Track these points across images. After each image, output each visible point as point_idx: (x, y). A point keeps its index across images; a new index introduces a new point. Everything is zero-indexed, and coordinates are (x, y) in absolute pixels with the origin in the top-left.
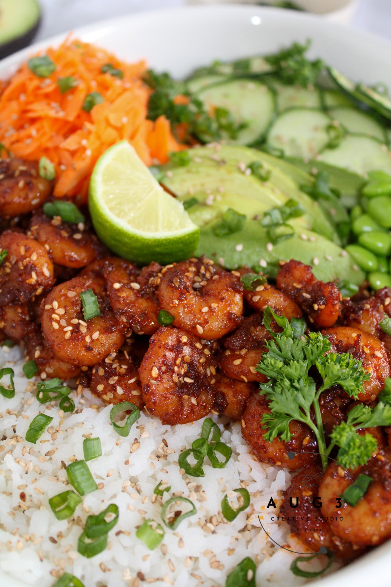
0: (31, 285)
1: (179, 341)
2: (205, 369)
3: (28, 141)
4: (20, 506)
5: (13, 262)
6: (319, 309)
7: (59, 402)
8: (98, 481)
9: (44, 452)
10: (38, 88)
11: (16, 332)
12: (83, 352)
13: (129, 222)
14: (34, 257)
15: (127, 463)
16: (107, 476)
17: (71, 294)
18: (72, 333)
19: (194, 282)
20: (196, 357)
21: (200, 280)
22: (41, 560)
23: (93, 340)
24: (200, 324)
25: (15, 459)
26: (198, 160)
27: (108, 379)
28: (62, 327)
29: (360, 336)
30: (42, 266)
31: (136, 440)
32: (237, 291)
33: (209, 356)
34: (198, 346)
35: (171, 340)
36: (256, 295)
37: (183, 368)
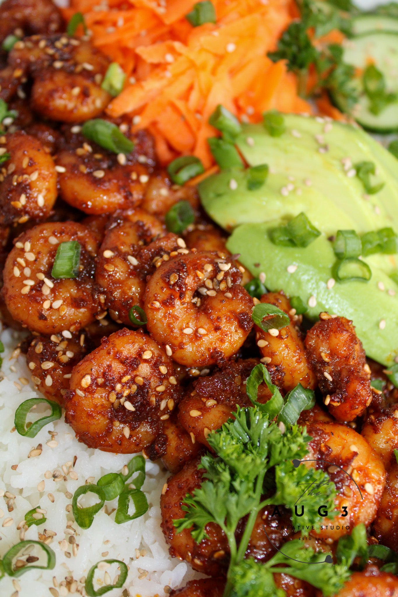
0: (15, 208)
1: (139, 354)
2: (159, 401)
3: (111, 29)
5: (10, 172)
12: (36, 318)
14: (34, 176)
15: (14, 467)
17: (53, 240)
18: (31, 289)
19: (202, 286)
20: (153, 382)
21: (211, 287)
23: (51, 309)
26: (296, 133)
27: (42, 361)
28: (23, 277)
29: (355, 454)
30: (40, 191)
31: (40, 445)
32: (241, 326)
33: (172, 385)
34: (163, 369)
35: (129, 350)
36: (265, 340)
37: (130, 388)
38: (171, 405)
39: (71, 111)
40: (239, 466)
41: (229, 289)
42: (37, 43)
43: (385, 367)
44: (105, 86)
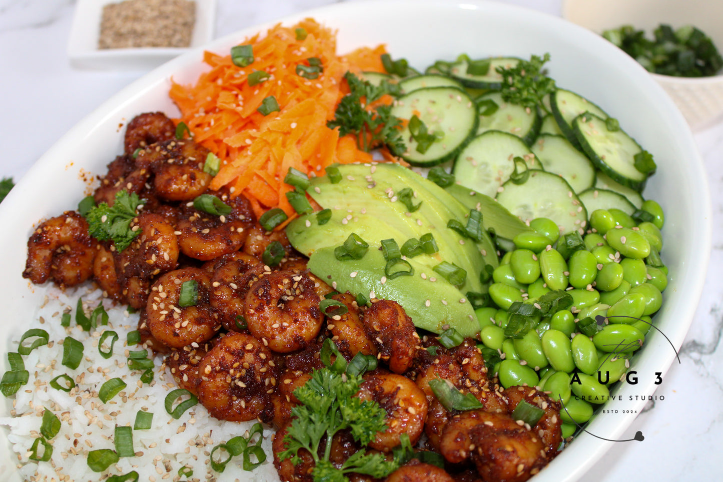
0: (149, 265)
1: (243, 347)
2: (264, 379)
3: (207, 129)
4: (71, 451)
5: (143, 241)
7: (143, 372)
8: (136, 449)
9: (110, 412)
10: (232, 77)
11: (134, 302)
12: (170, 336)
14: (159, 241)
15: (167, 441)
16: (150, 447)
17: (177, 281)
18: (166, 317)
20: (257, 365)
21: (290, 294)
23: (181, 327)
24: (267, 338)
25: (85, 411)
26: (350, 177)
27: (180, 365)
28: (160, 309)
29: (399, 388)
30: (165, 250)
31: (185, 424)
32: (313, 317)
33: (272, 367)
34: (263, 356)
35: (236, 344)
36: (332, 324)
37: (240, 371)
38: (273, 381)
39: (184, 192)
41: (302, 293)
42: (154, 148)
43: (437, 335)
44: (206, 170)
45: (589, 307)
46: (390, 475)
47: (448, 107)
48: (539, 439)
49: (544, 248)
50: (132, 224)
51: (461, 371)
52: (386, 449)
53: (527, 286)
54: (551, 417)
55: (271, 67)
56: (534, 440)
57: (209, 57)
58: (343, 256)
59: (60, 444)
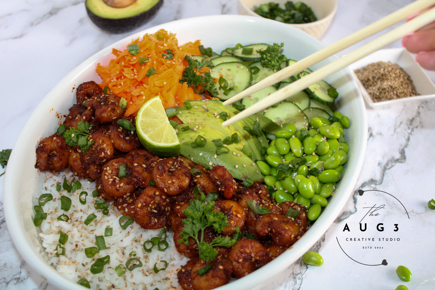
0: (101, 157)
1: (155, 194)
2: (165, 208)
3: (119, 87)
4: (74, 249)
5: (96, 146)
6: (221, 190)
7: (103, 210)
8: (107, 246)
9: (90, 230)
10: (129, 61)
11: (93, 177)
12: (115, 191)
13: (149, 137)
14: (105, 145)
15: (122, 241)
16: (113, 245)
17: (116, 165)
18: (112, 182)
19: (171, 168)
20: (161, 202)
21: (173, 168)
22: (76, 271)
23: (120, 187)
24: (166, 188)
25: (78, 230)
26: (196, 107)
27: (123, 204)
28: (108, 178)
29: (232, 206)
30: (108, 150)
31: (129, 232)
32: (187, 176)
33: (168, 202)
34: (164, 197)
35: (151, 193)
36: (196, 179)
37: (154, 205)
38: (169, 209)
40: (194, 216)
41: (179, 166)
42: (94, 99)
43: (242, 181)
45: (315, 163)
46: (234, 245)
47: (237, 72)
48: (299, 224)
49: (291, 137)
50: (89, 138)
51: (258, 197)
52: (229, 234)
53: (284, 156)
54: (303, 214)
55: (148, 55)
56: (297, 225)
57: (115, 51)
58: (195, 147)
59: (68, 247)
